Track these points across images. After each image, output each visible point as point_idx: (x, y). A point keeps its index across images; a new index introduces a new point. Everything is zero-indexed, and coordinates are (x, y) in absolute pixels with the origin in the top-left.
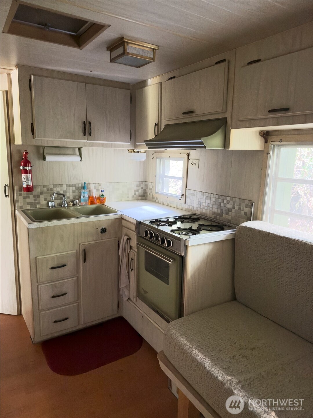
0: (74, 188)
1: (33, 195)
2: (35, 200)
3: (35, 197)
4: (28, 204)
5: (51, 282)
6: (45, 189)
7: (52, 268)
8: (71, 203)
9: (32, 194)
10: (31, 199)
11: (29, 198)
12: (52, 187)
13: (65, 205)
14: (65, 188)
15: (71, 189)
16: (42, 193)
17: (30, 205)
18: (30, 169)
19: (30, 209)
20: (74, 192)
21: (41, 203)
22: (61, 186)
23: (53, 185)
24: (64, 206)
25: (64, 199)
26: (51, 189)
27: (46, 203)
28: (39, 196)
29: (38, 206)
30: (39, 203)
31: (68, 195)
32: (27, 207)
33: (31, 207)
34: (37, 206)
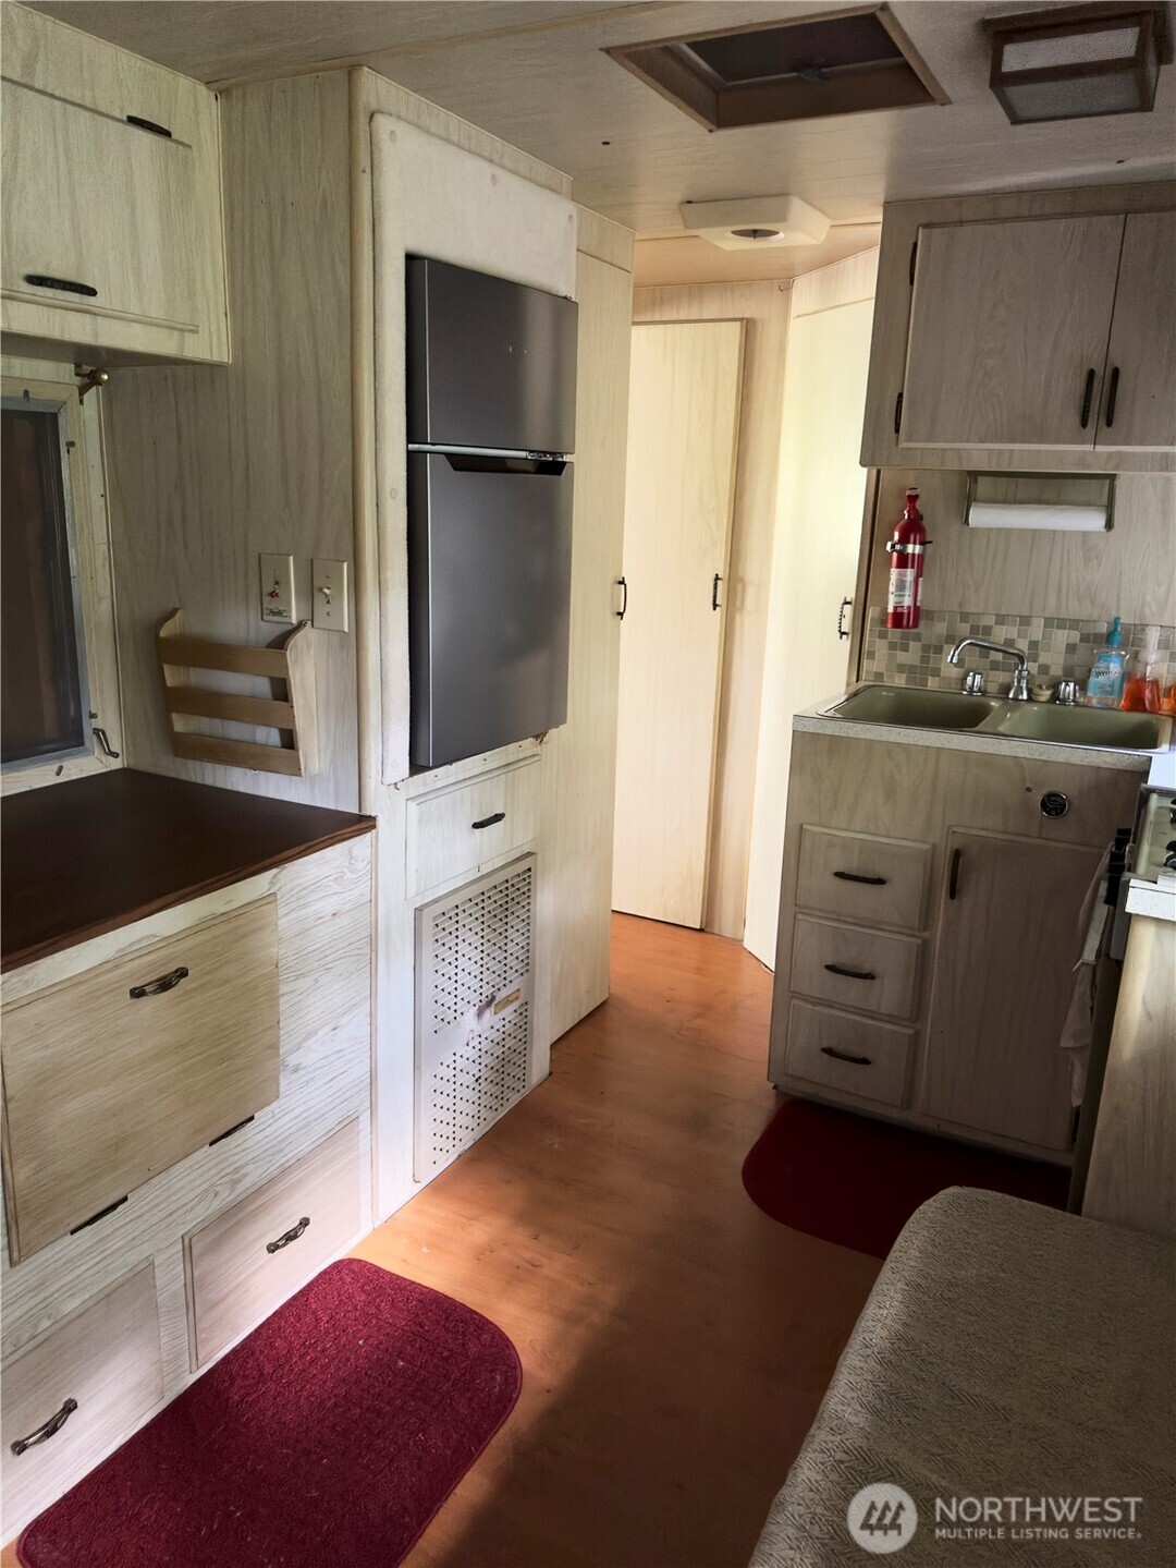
0: (1075, 636)
1: (919, 641)
2: (925, 659)
3: (926, 648)
4: (901, 668)
5: (838, 920)
6: (965, 628)
7: (840, 875)
8: (1048, 688)
9: (918, 638)
10: (912, 656)
11: (908, 651)
12: (989, 621)
13: (1022, 694)
14: (1037, 630)
15: (1062, 637)
16: (953, 639)
17: (905, 675)
18: (917, 552)
19: (904, 686)
20: (1071, 648)
21: (942, 675)
22: (1025, 621)
23: (996, 615)
24: (1014, 694)
25: (1020, 672)
26: (988, 630)
27: (961, 677)
28: (939, 650)
29: (932, 683)
30: (936, 673)
31: (1044, 658)
32: (896, 681)
33: (908, 680)
34: (927, 680)
